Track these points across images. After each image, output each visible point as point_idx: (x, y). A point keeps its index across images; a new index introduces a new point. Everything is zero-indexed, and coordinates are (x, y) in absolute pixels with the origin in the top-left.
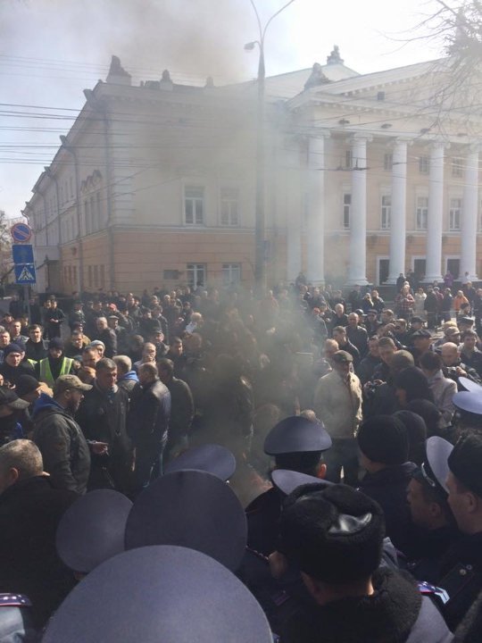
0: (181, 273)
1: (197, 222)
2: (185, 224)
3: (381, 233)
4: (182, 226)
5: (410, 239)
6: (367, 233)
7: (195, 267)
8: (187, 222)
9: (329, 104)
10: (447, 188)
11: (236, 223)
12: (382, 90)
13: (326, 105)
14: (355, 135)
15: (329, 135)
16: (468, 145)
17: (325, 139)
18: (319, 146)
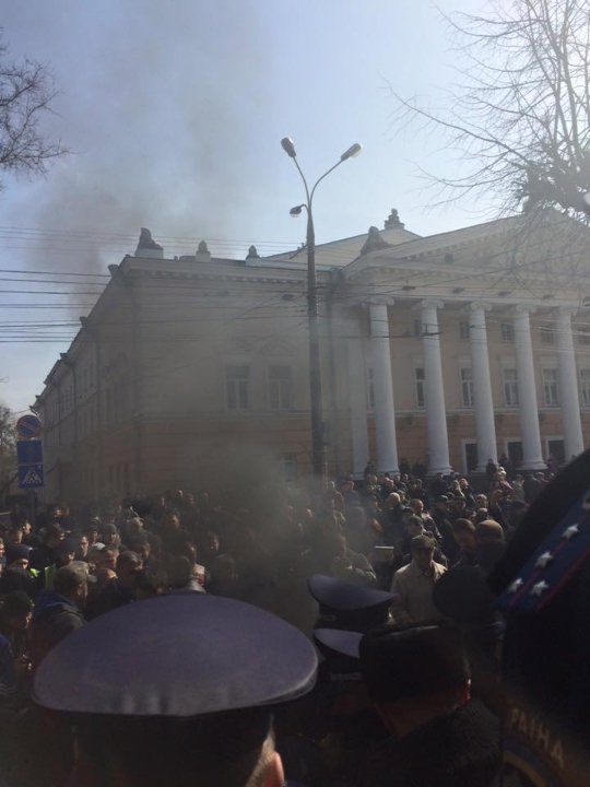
1: (241, 407)
2: (226, 409)
4: (223, 412)
5: (499, 419)
6: (447, 413)
8: (229, 407)
9: (390, 269)
10: (537, 357)
12: (449, 252)
13: (387, 271)
14: (423, 302)
15: (392, 302)
16: (557, 308)
17: (388, 307)
18: (381, 314)
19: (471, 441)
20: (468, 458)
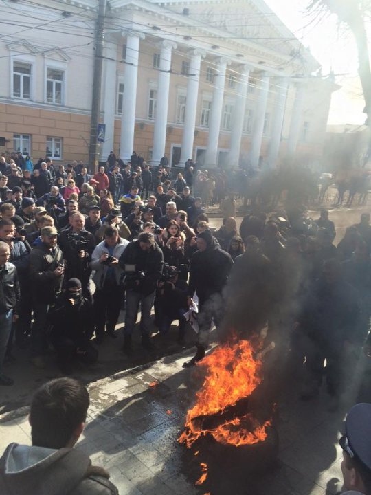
0: (8, 141)
1: (24, 96)
2: (12, 96)
3: (177, 126)
4: (10, 98)
7: (21, 137)
8: (15, 95)
9: (152, 12)
11: (60, 102)
12: (187, 7)
13: (150, 13)
14: (164, 41)
15: (143, 37)
16: (243, 65)
17: (141, 40)
18: (134, 44)
19: (177, 145)
20: (173, 156)
